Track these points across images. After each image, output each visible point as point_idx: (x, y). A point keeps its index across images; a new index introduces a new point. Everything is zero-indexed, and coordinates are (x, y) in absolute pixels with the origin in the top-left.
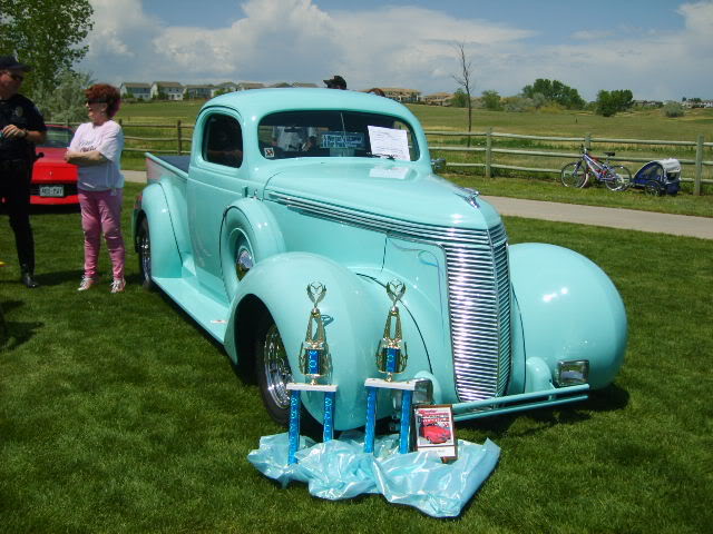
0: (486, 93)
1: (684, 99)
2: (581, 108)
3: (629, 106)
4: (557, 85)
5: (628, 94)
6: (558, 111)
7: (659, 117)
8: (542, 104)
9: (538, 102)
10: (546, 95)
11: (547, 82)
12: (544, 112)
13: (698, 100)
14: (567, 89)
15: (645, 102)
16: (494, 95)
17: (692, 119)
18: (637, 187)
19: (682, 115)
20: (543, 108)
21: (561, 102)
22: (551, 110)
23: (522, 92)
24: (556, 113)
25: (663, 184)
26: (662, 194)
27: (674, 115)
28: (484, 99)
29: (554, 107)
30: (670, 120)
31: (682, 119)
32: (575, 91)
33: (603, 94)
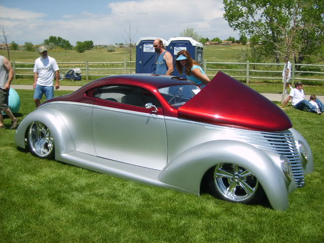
0: (26, 43)
1: (116, 44)
2: (71, 49)
3: (92, 47)
4: (60, 39)
5: (91, 43)
6: (61, 51)
7: (105, 52)
8: (53, 48)
9: (51, 47)
10: (55, 43)
11: (55, 38)
12: (54, 51)
13: (122, 44)
14: (64, 41)
15: (100, 46)
16: (31, 44)
17: (118, 53)
18: (67, 79)
19: (114, 51)
20: (54, 49)
21: (62, 47)
22: (57, 50)
23: (44, 42)
24: (60, 52)
25: (75, 77)
26: (75, 80)
27: (111, 51)
28: (25, 46)
29: (59, 49)
30: (109, 53)
31: (114, 52)
32: (68, 42)
33: (79, 43)
